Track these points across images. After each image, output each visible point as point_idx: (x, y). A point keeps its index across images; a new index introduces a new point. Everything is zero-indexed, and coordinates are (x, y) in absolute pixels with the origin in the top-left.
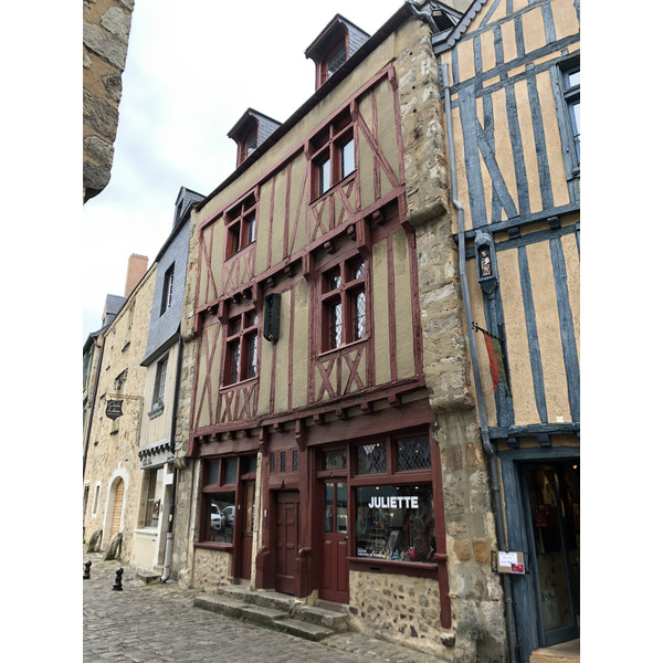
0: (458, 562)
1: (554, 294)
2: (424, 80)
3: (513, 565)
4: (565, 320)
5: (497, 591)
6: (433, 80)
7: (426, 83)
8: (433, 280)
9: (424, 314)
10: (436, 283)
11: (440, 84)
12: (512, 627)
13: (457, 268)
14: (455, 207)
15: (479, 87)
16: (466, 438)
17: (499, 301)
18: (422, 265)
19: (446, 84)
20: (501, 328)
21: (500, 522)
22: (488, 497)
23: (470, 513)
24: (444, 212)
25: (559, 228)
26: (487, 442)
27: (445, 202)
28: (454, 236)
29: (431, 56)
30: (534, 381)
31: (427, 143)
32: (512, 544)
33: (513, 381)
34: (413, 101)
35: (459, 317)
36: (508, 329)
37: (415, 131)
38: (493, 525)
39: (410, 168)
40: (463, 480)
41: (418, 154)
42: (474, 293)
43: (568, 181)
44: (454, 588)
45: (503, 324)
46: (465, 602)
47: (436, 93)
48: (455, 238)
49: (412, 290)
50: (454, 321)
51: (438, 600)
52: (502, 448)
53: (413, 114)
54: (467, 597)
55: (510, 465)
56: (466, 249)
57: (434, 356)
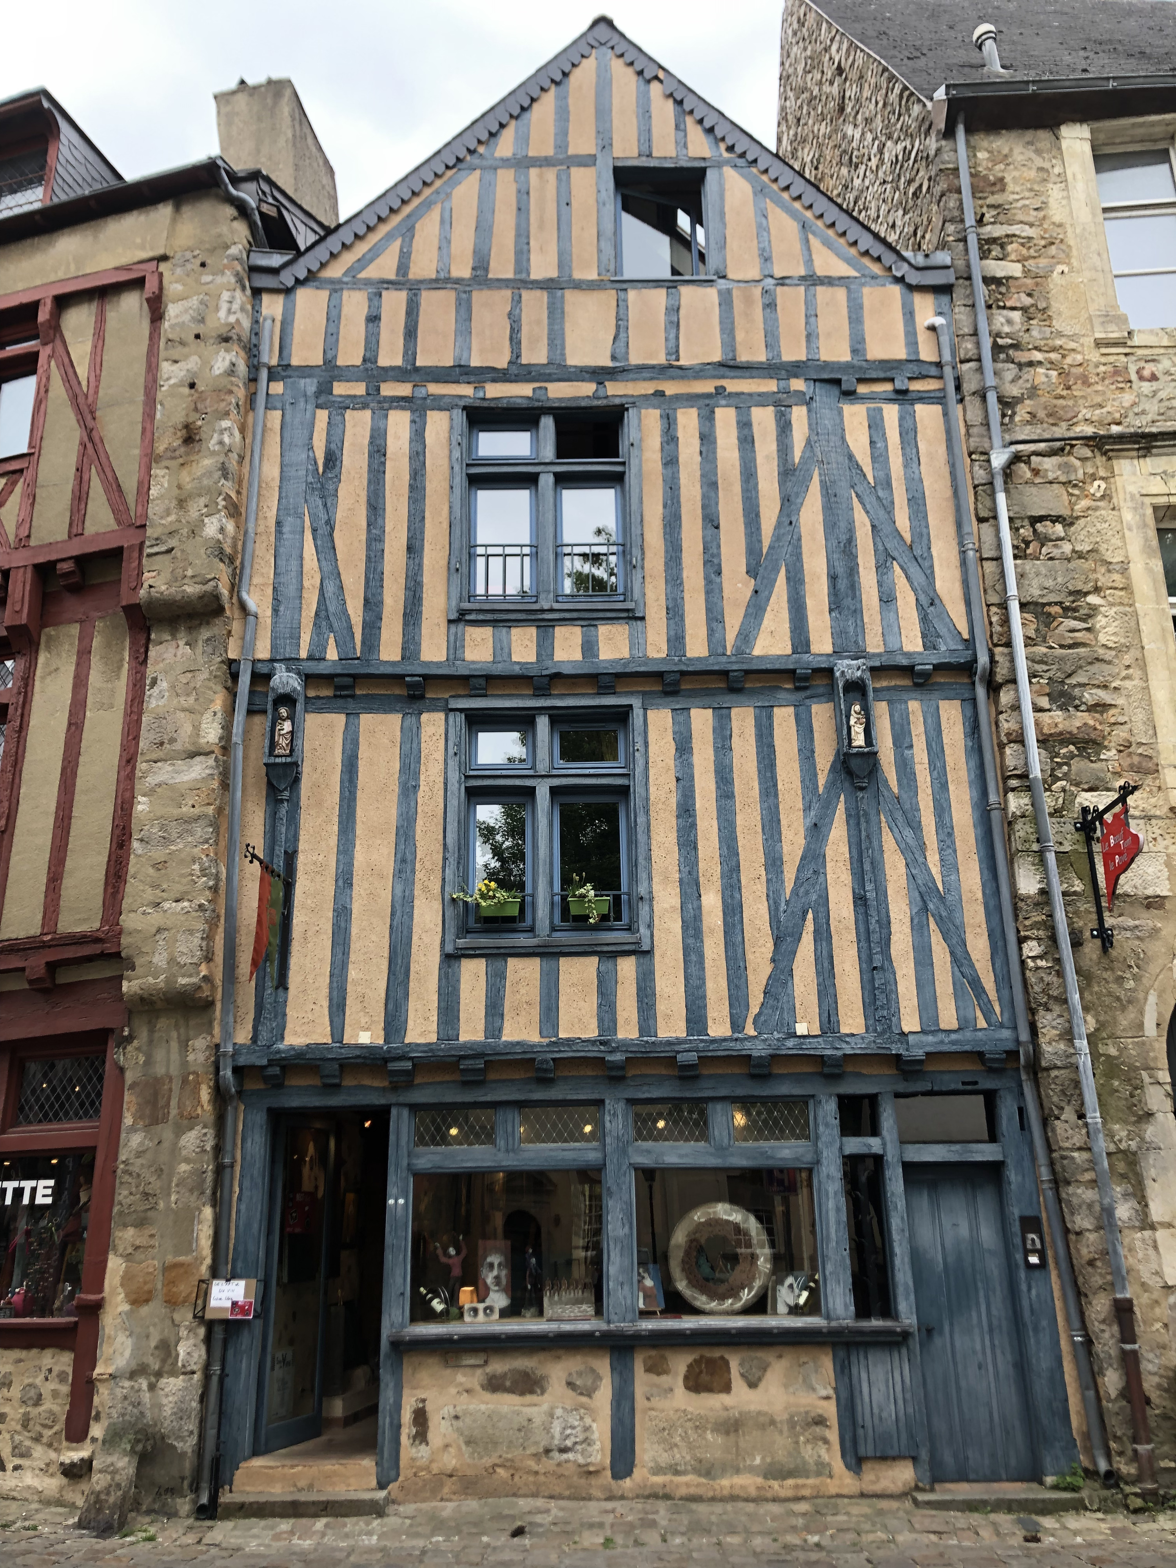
0: (126, 1307)
1: (394, 812)
2: (223, 331)
3: (235, 1304)
4: (404, 861)
5: (196, 1355)
6: (239, 340)
7: (226, 340)
8: (172, 741)
9: (142, 805)
10: (178, 746)
11: (252, 351)
12: (213, 1419)
13: (227, 727)
14: (243, 607)
15: (325, 389)
16: (184, 1063)
17: (295, 806)
18: (153, 703)
19: (265, 359)
20: (291, 857)
21: (224, 1225)
22: (209, 1177)
23: (168, 1208)
24: (219, 610)
25: (422, 697)
26: (227, 1073)
27: (225, 592)
28: (231, 663)
29: (243, 288)
30: (332, 963)
31: (207, 462)
32: (239, 1265)
33: (294, 961)
34: (192, 363)
35: (215, 824)
36: (302, 860)
37: (187, 426)
38: (211, 1232)
39: (161, 497)
40: (166, 1144)
41: (185, 477)
42: (250, 780)
43: (450, 622)
44: (109, 1360)
45: (295, 852)
46: (127, 1384)
47: (242, 368)
48: (232, 669)
49: (124, 748)
50: (202, 831)
51: (65, 1389)
52: (252, 1085)
53: (186, 390)
54: (133, 1375)
55: (260, 1118)
56: (252, 692)
57: (150, 894)
